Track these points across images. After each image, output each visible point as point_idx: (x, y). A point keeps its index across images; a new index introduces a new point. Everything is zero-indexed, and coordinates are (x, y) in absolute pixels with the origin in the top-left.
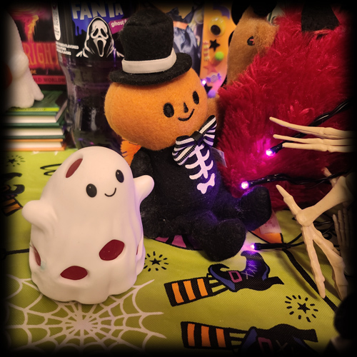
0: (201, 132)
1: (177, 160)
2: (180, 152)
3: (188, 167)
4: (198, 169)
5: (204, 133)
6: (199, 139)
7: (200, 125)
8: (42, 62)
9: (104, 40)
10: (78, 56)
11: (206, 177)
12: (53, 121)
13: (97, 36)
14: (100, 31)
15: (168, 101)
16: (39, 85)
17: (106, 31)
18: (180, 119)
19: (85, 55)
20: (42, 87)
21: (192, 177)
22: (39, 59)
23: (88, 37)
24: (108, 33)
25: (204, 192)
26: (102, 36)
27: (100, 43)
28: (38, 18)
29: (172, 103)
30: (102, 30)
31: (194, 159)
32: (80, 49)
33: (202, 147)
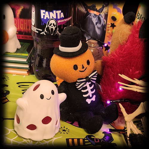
0: (89, 77)
1: (77, 88)
2: (79, 85)
3: (82, 91)
4: (87, 92)
5: (91, 77)
6: (88, 80)
7: (89, 74)
8: (22, 28)
9: (54, 28)
10: (41, 34)
11: (91, 96)
12: (25, 60)
13: (51, 26)
14: (52, 24)
15: (76, 64)
16: (19, 39)
17: (55, 24)
18: (80, 71)
19: (44, 34)
20: (20, 40)
21: (84, 96)
22: (21, 26)
23: (47, 26)
24: (56, 25)
25: (89, 103)
26: (53, 26)
27: (52, 29)
28: (23, 8)
29: (77, 65)
30: (53, 24)
31: (86, 88)
32: (43, 31)
33: (90, 83)
